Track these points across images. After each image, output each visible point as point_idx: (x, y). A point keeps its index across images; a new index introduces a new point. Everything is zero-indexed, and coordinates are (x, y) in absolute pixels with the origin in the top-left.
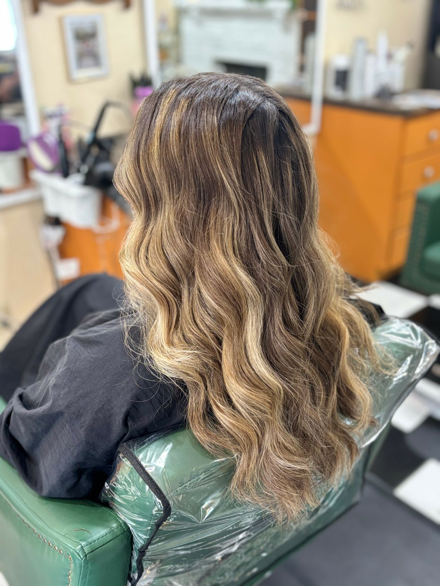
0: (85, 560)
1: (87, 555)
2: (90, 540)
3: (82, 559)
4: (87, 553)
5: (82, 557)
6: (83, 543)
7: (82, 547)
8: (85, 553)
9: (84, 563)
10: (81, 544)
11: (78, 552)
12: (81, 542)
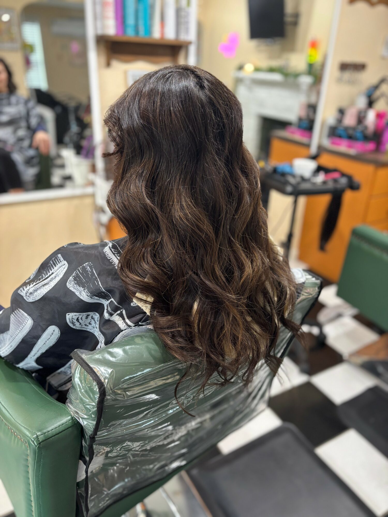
0: (38, 447)
1: (41, 443)
2: (45, 431)
3: (36, 446)
4: (41, 441)
5: (36, 444)
6: (39, 433)
7: (37, 436)
8: (39, 441)
9: (38, 449)
10: (36, 434)
11: (33, 440)
12: (37, 433)
